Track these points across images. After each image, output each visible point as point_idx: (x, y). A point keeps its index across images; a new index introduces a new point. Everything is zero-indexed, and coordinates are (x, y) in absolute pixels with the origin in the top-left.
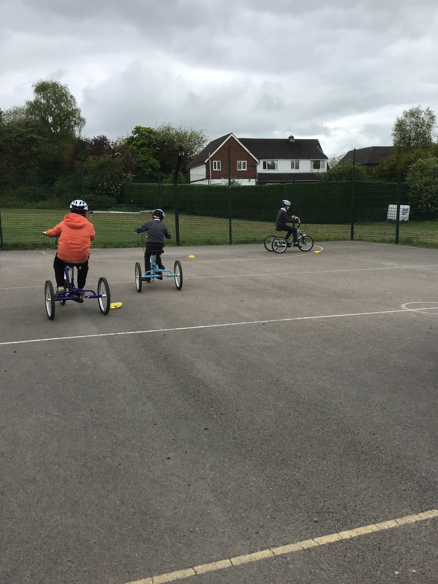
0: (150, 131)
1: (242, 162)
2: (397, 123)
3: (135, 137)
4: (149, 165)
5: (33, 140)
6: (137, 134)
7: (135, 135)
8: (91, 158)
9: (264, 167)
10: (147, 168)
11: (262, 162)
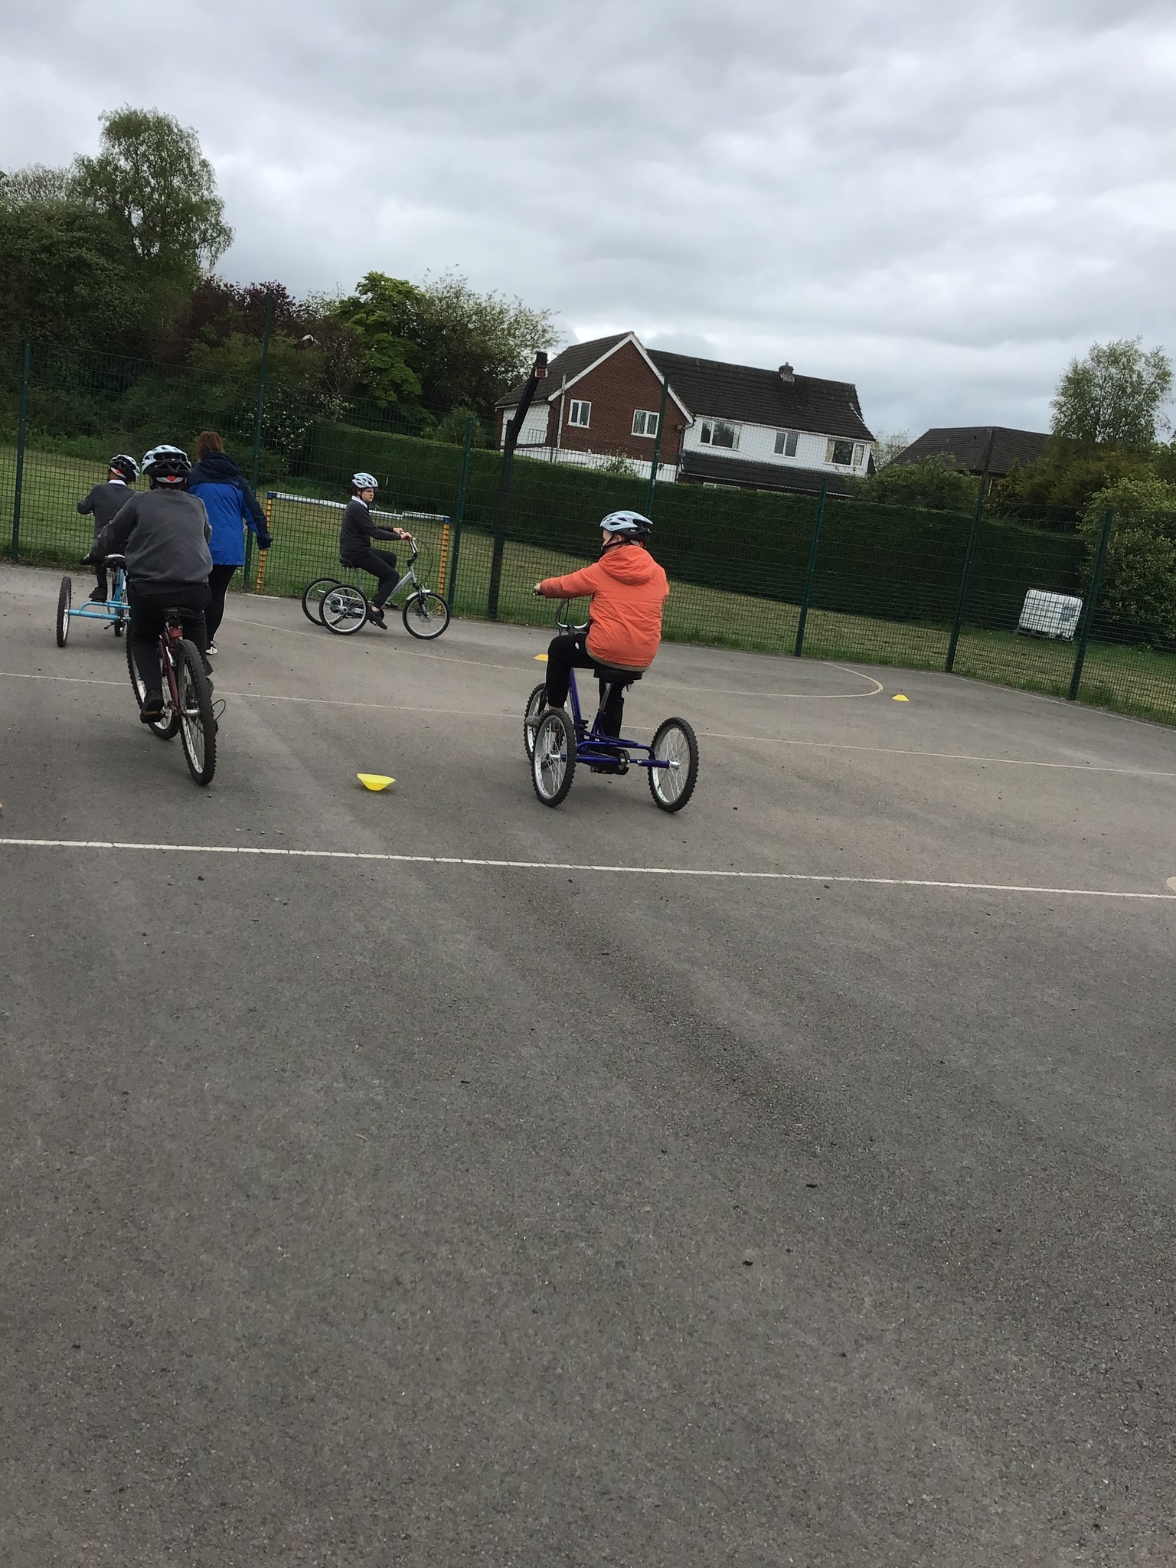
0: (405, 292)
1: (648, 413)
2: (1070, 375)
3: (362, 301)
4: (392, 382)
5: (80, 265)
6: (370, 295)
7: (365, 297)
8: (236, 340)
9: (705, 438)
10: (385, 390)
11: (700, 422)
